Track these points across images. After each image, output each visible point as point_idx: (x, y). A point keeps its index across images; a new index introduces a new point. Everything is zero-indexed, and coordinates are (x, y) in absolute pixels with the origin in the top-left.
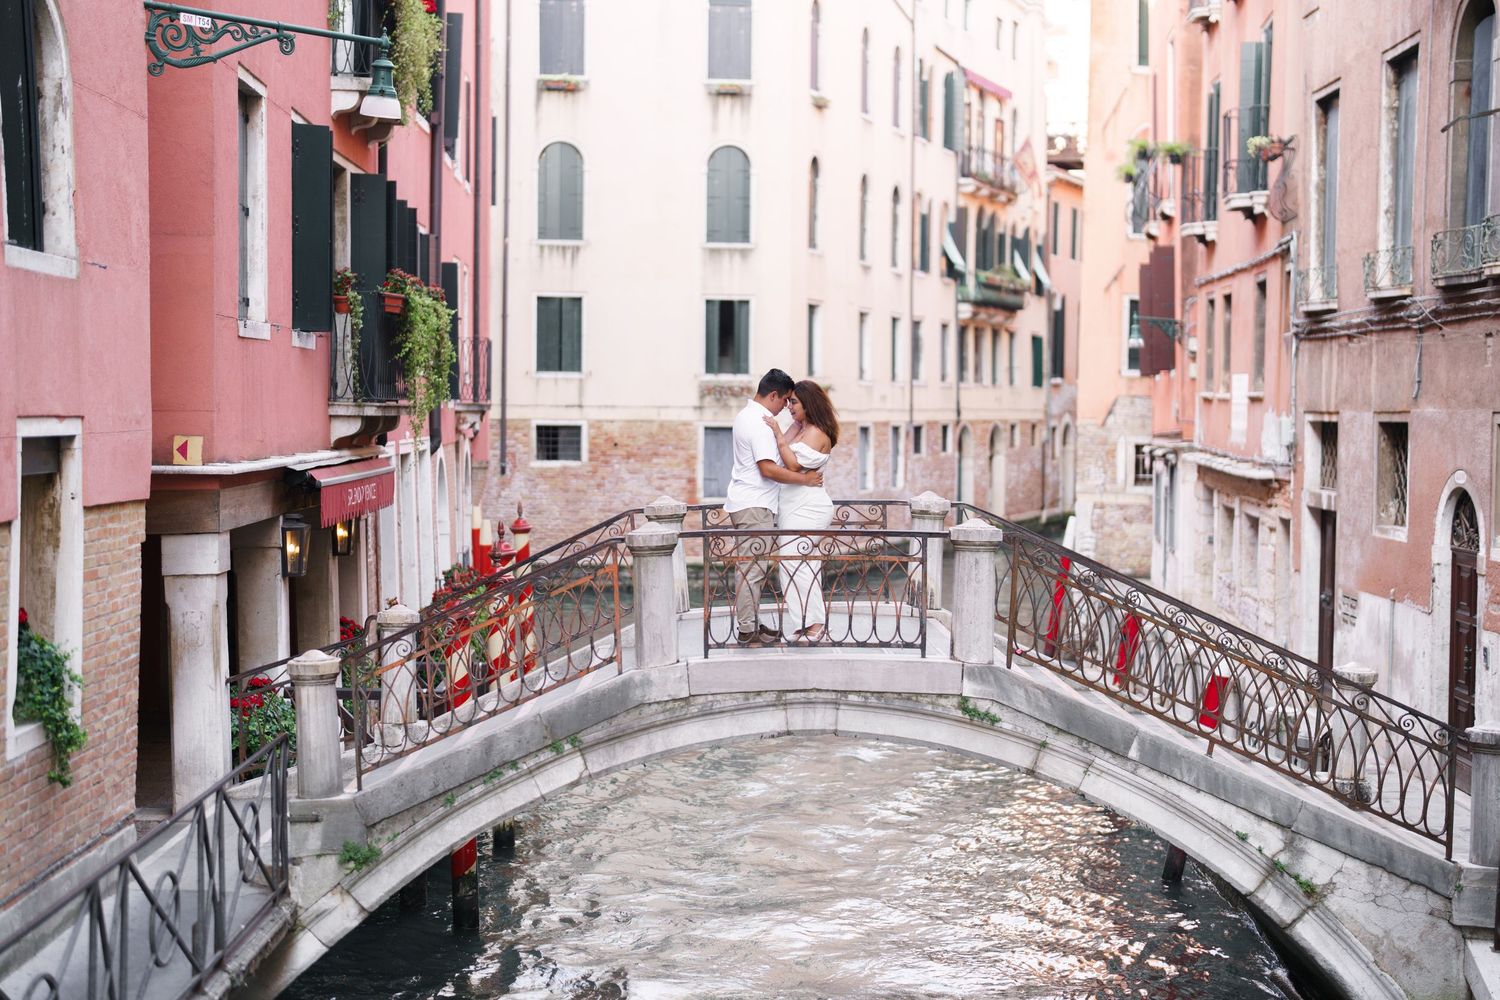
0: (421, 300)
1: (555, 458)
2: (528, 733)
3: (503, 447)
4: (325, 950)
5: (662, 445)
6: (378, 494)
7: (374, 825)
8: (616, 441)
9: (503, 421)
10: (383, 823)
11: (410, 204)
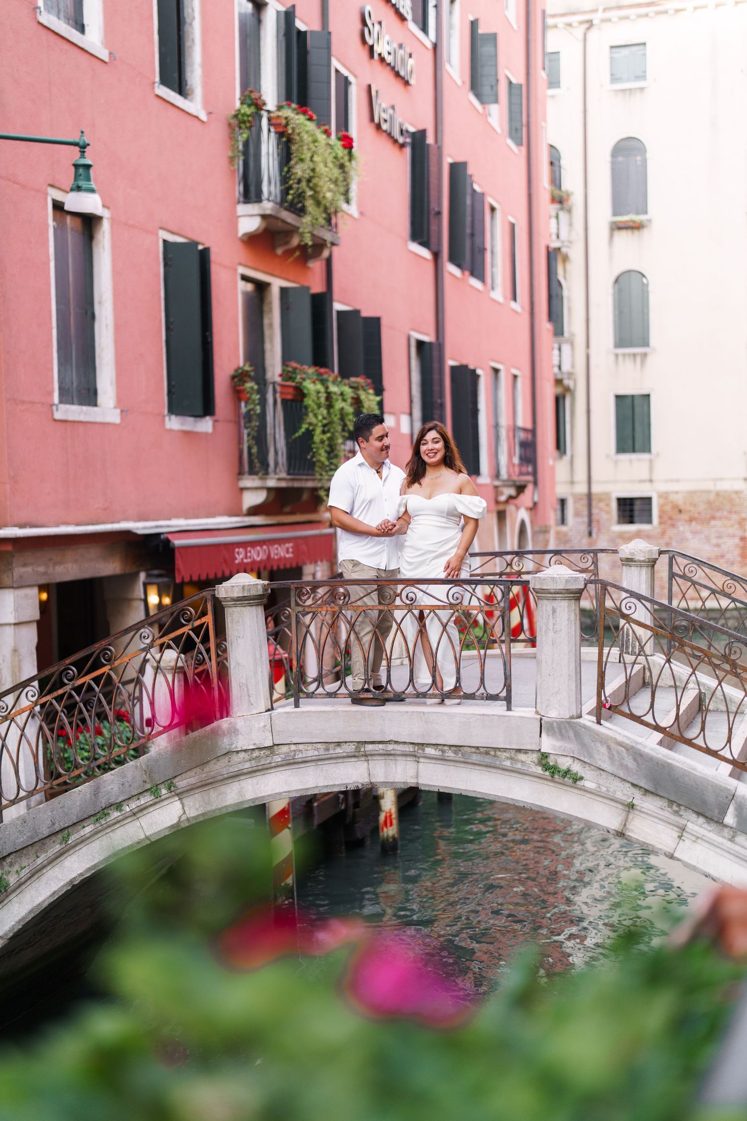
1: (631, 522)
2: (130, 777)
3: (590, 515)
5: (718, 510)
6: (298, 553)
7: (4, 858)
8: (682, 507)
9: (589, 496)
10: (12, 856)
11: (365, 313)
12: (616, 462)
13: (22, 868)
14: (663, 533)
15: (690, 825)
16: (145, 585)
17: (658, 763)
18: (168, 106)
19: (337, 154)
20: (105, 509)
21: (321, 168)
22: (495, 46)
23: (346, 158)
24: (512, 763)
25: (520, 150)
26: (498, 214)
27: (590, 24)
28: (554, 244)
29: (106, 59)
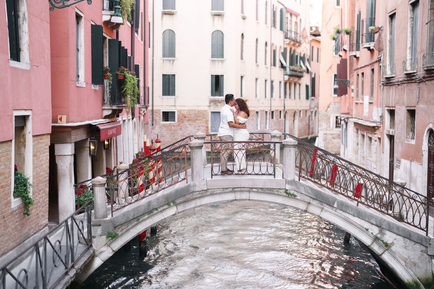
0: (129, 75)
1: (168, 121)
2: (160, 200)
3: (153, 118)
4: (103, 262)
6: (117, 131)
7: (116, 227)
9: (153, 110)
10: (119, 226)
11: (125, 48)
12: (163, 99)
13: (123, 230)
14: (179, 125)
15: (325, 208)
16: (90, 142)
24: (277, 193)
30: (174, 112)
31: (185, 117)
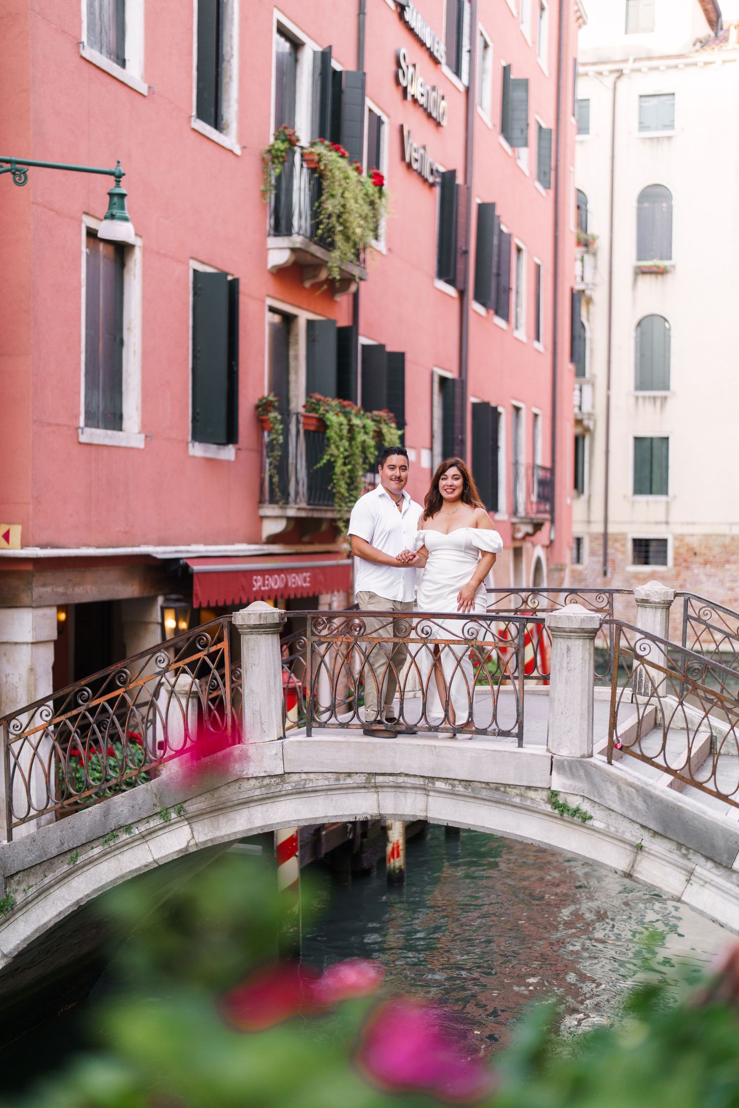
1: (646, 563)
2: (139, 799)
3: (605, 554)
5: (733, 554)
6: (313, 582)
7: (12, 876)
8: (697, 550)
9: (605, 535)
10: (19, 875)
11: (389, 349)
12: (633, 503)
13: (30, 887)
14: (678, 575)
15: (698, 869)
16: (163, 609)
17: (667, 806)
18: (204, 139)
19: (367, 191)
20: (126, 533)
21: (351, 204)
22: (527, 91)
23: (377, 195)
24: (521, 800)
25: (547, 194)
26: (524, 255)
27: (620, 73)
28: (579, 287)
29: (145, 93)
30: (664, 542)
31: (695, 554)
